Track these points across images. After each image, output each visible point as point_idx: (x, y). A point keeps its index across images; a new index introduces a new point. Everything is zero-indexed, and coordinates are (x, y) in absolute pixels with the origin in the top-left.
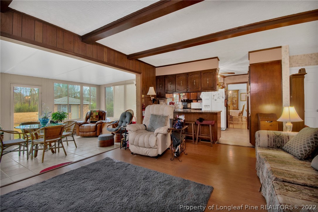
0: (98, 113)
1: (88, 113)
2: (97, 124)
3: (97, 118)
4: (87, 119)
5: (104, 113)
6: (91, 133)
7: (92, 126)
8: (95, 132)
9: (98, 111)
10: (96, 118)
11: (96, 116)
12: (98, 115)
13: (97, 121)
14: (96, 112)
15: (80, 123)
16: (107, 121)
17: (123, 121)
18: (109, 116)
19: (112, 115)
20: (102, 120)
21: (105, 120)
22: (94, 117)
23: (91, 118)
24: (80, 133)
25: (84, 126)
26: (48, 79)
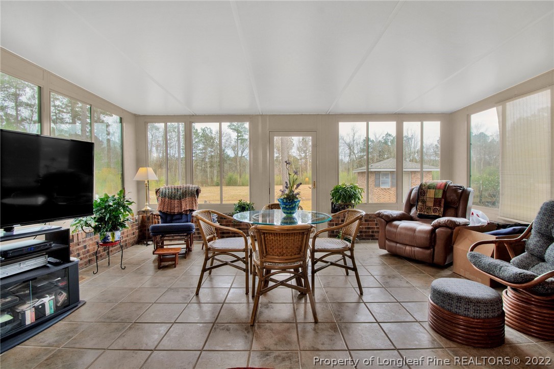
0: (441, 192)
1: (412, 191)
2: (435, 227)
3: (440, 206)
4: (410, 205)
5: (462, 192)
6: (417, 249)
7: (420, 231)
8: (428, 252)
10: (434, 205)
11: (437, 202)
12: (440, 196)
13: (438, 217)
14: (436, 188)
15: (387, 216)
16: (473, 221)
18: (481, 203)
19: (491, 200)
20: (457, 216)
21: (464, 216)
22: (430, 204)
23: (420, 203)
24: (387, 242)
25: (397, 227)
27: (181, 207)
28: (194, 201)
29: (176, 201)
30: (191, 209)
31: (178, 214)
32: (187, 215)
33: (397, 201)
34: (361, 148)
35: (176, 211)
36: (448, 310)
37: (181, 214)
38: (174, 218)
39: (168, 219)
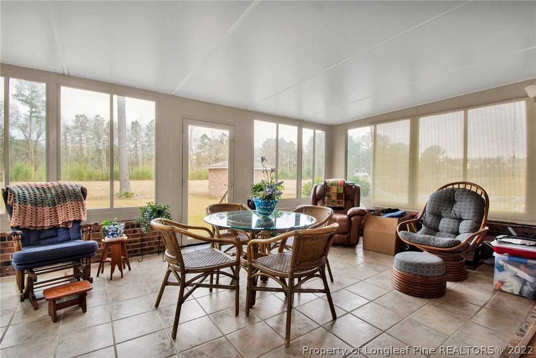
0: (342, 187)
1: (316, 187)
2: (350, 217)
3: (342, 199)
4: (316, 199)
9: (342, 185)
10: (338, 199)
11: (339, 196)
12: (341, 191)
13: (343, 207)
14: (337, 185)
17: (443, 215)
20: (354, 205)
21: (359, 205)
22: (334, 198)
23: (326, 198)
26: (246, 110)
27: (57, 217)
28: (81, 207)
29: (46, 209)
30: (77, 219)
31: (50, 229)
32: (67, 229)
33: (297, 197)
34: (198, 144)
35: (47, 224)
36: (420, 276)
37: (55, 228)
38: (43, 236)
39: (33, 238)
